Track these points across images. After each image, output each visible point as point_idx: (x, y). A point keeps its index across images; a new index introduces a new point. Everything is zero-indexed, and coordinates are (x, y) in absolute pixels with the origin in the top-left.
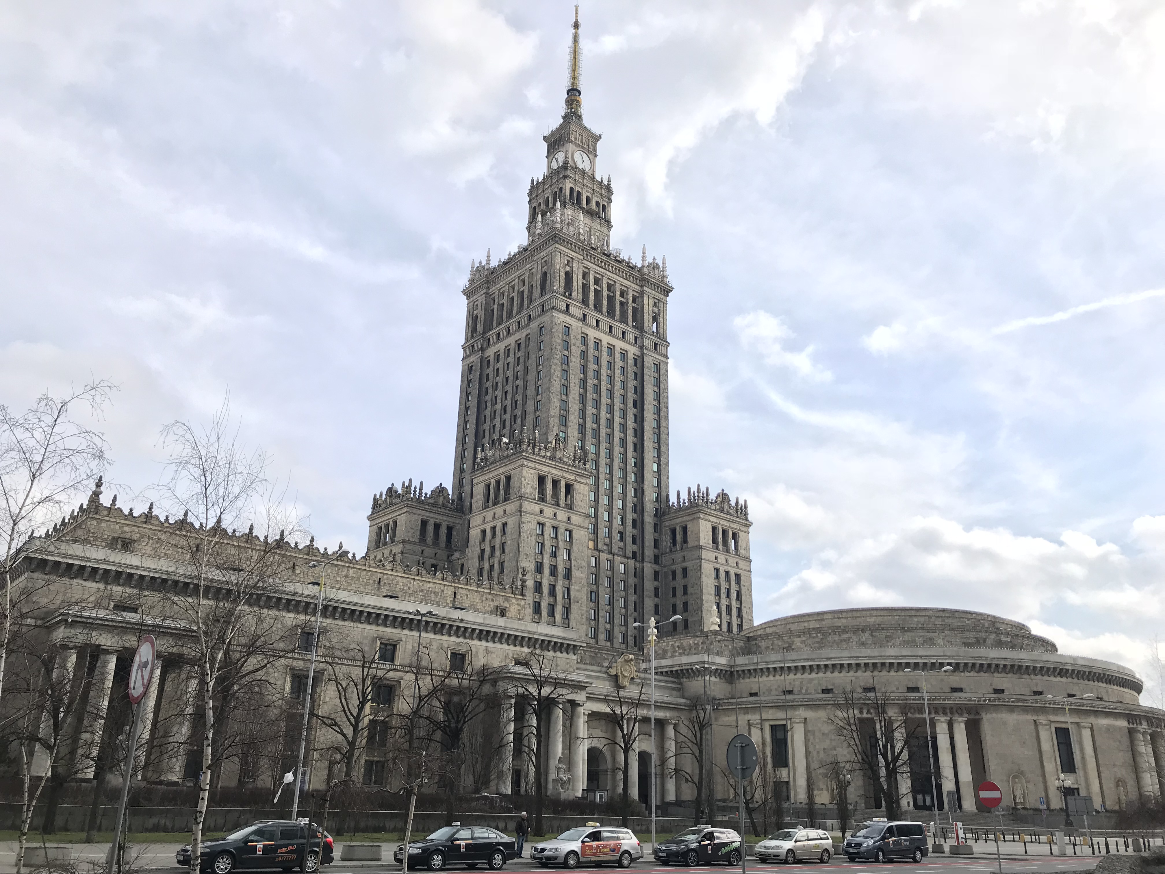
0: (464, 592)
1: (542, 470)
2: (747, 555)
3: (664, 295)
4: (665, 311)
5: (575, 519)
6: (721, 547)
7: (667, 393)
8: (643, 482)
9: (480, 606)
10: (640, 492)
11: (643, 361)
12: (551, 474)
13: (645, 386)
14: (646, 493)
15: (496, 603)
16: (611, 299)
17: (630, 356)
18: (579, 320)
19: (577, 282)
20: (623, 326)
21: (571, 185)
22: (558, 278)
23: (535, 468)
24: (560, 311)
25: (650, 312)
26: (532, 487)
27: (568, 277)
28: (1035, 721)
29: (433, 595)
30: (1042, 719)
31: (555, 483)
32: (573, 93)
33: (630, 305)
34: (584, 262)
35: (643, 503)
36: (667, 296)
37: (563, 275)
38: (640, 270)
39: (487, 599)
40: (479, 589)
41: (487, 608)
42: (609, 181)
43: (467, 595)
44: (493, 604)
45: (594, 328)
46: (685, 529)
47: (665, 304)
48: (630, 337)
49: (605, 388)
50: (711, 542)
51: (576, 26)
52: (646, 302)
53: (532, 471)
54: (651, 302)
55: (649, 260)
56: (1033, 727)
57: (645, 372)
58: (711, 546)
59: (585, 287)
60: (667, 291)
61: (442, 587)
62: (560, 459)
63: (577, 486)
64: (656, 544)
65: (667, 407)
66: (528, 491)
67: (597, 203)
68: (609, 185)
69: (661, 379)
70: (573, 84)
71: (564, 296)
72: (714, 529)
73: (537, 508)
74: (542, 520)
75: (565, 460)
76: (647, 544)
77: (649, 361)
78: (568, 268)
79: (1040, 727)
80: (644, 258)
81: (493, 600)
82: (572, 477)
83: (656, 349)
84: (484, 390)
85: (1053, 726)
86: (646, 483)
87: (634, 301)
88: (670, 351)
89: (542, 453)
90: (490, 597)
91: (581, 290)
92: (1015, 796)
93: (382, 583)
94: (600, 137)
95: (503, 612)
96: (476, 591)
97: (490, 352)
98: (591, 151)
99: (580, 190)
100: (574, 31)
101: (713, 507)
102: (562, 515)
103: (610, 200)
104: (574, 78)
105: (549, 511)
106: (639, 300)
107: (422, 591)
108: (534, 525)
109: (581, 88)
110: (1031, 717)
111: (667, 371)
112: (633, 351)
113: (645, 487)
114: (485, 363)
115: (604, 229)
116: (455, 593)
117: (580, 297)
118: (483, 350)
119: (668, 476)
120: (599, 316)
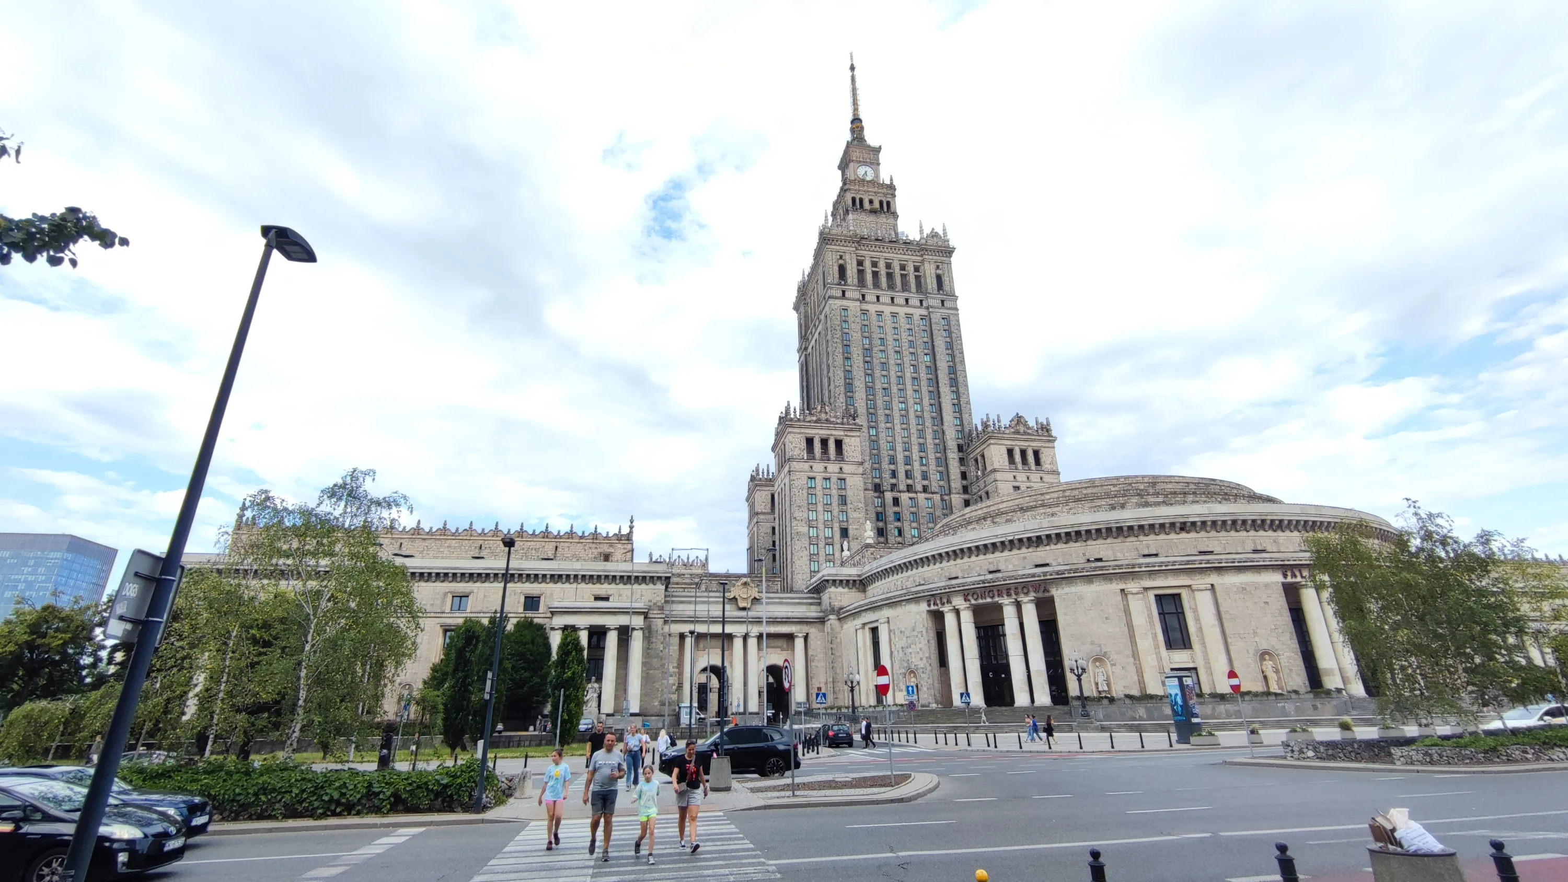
0: (566, 545)
1: (805, 433)
2: (1054, 469)
3: (946, 257)
4: (950, 270)
5: (847, 468)
6: (1020, 466)
7: (961, 340)
8: (942, 424)
9: (582, 554)
10: (940, 434)
11: (930, 319)
12: (818, 434)
13: (935, 341)
14: (947, 433)
15: (599, 550)
16: (890, 276)
17: (916, 317)
18: (858, 300)
19: (852, 271)
20: (906, 294)
21: (853, 195)
22: (831, 272)
23: (801, 433)
24: (836, 298)
25: (934, 276)
26: (800, 449)
27: (842, 269)
28: (1122, 590)
29: (533, 551)
30: (1132, 586)
31: (824, 442)
32: (856, 121)
33: (911, 274)
34: (857, 252)
35: (944, 442)
36: (950, 257)
37: (836, 268)
38: (918, 244)
39: (590, 548)
40: (581, 541)
41: (590, 556)
42: (891, 180)
43: (569, 547)
44: (596, 552)
45: (874, 303)
46: (983, 456)
47: (949, 263)
48: (914, 301)
49: (892, 351)
50: (1007, 463)
51: (852, 68)
52: (927, 267)
53: (799, 436)
54: (933, 266)
55: (927, 231)
56: (1119, 597)
57: (933, 328)
58: (1008, 468)
59: (861, 272)
60: (949, 252)
61: (543, 544)
62: (827, 420)
63: (846, 440)
64: (964, 476)
65: (962, 353)
66: (795, 453)
67: (881, 203)
68: (892, 183)
69: (953, 330)
70: (854, 115)
71: (840, 284)
72: (1010, 452)
73: (806, 466)
74: (812, 474)
75: (832, 419)
76: (952, 477)
77: (936, 317)
78: (841, 262)
79: (1130, 597)
80: (921, 231)
81: (596, 548)
82: (842, 433)
83: (943, 305)
85: (1151, 595)
86: (946, 424)
87: (917, 269)
88: (960, 304)
89: (808, 419)
90: (594, 546)
91: (856, 276)
92: (1097, 684)
93: (483, 548)
94: (880, 148)
95: (607, 558)
96: (579, 543)
97: (810, 350)
98: (874, 163)
99: (862, 196)
100: (851, 74)
101: (1007, 431)
102: (833, 468)
103: (894, 196)
104: (856, 110)
105: (818, 466)
106: (921, 269)
107: (523, 549)
108: (804, 480)
109: (862, 116)
110: (1116, 586)
111: (958, 321)
112: (918, 312)
113: (945, 427)
115: (891, 221)
116: (557, 547)
117: (856, 281)
118: (806, 349)
119: (970, 413)
120: (879, 292)
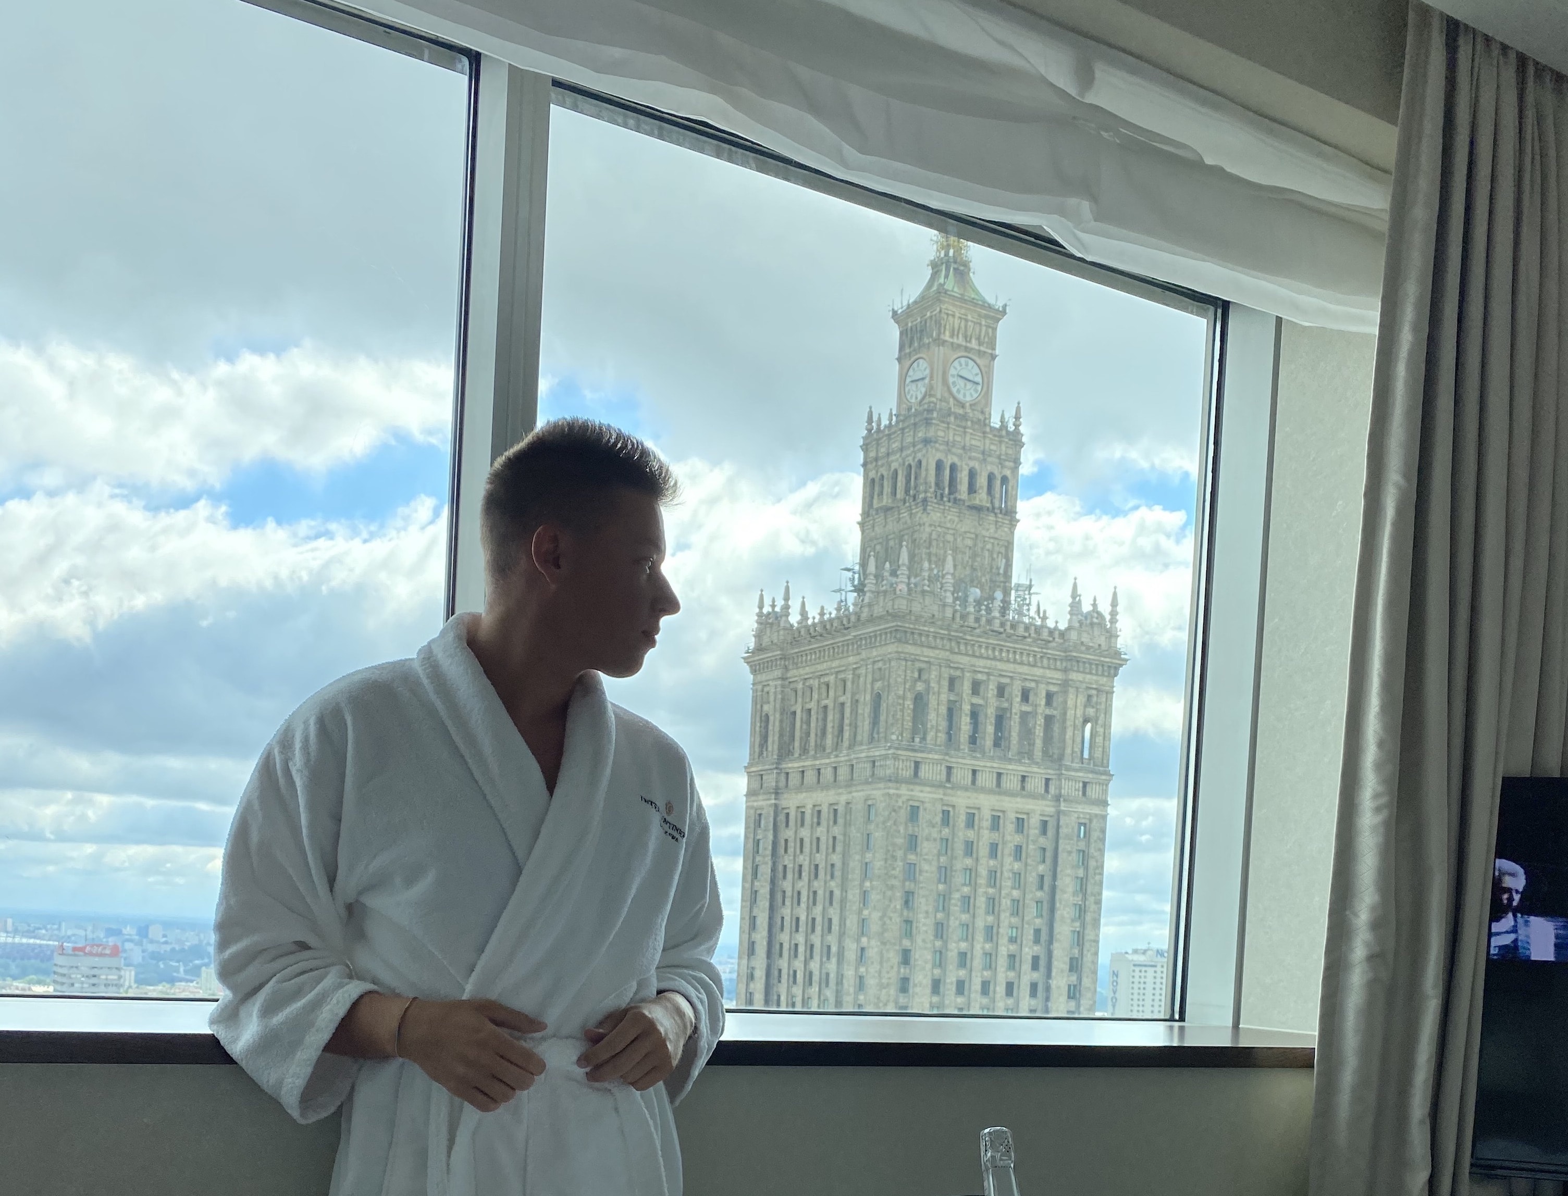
3: (1109, 676)
7: (1101, 874)
11: (1058, 827)
16: (1001, 718)
17: (1034, 819)
18: (938, 784)
19: (937, 710)
20: (1024, 766)
21: (939, 456)
24: (903, 780)
25: (1080, 719)
27: (921, 703)
33: (1039, 713)
36: (1114, 677)
37: (909, 704)
38: (1064, 637)
42: (1017, 417)
47: (1110, 691)
48: (1035, 783)
52: (1070, 703)
54: (1082, 699)
55: (1084, 608)
57: (1060, 849)
59: (953, 711)
60: (1113, 665)
67: (991, 482)
68: (1016, 427)
69: (1092, 850)
71: (911, 747)
77: (1069, 821)
78: (919, 687)
80: (1073, 607)
83: (1084, 794)
84: (780, 868)
87: (1050, 701)
91: (943, 723)
94: (1002, 314)
97: (791, 801)
98: (983, 354)
99: (956, 460)
106: (1058, 700)
112: (1039, 808)
114: (782, 817)
117: (940, 737)
118: (777, 792)
120: (979, 764)
